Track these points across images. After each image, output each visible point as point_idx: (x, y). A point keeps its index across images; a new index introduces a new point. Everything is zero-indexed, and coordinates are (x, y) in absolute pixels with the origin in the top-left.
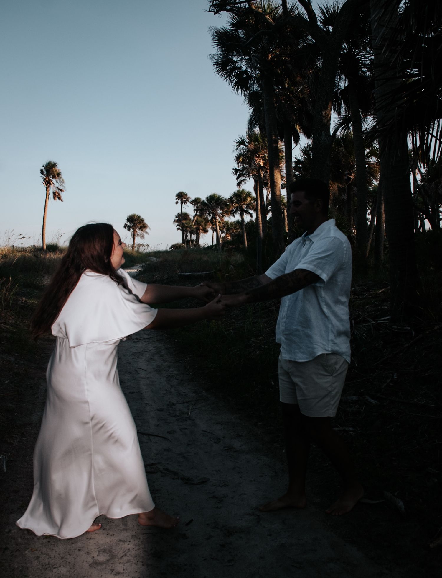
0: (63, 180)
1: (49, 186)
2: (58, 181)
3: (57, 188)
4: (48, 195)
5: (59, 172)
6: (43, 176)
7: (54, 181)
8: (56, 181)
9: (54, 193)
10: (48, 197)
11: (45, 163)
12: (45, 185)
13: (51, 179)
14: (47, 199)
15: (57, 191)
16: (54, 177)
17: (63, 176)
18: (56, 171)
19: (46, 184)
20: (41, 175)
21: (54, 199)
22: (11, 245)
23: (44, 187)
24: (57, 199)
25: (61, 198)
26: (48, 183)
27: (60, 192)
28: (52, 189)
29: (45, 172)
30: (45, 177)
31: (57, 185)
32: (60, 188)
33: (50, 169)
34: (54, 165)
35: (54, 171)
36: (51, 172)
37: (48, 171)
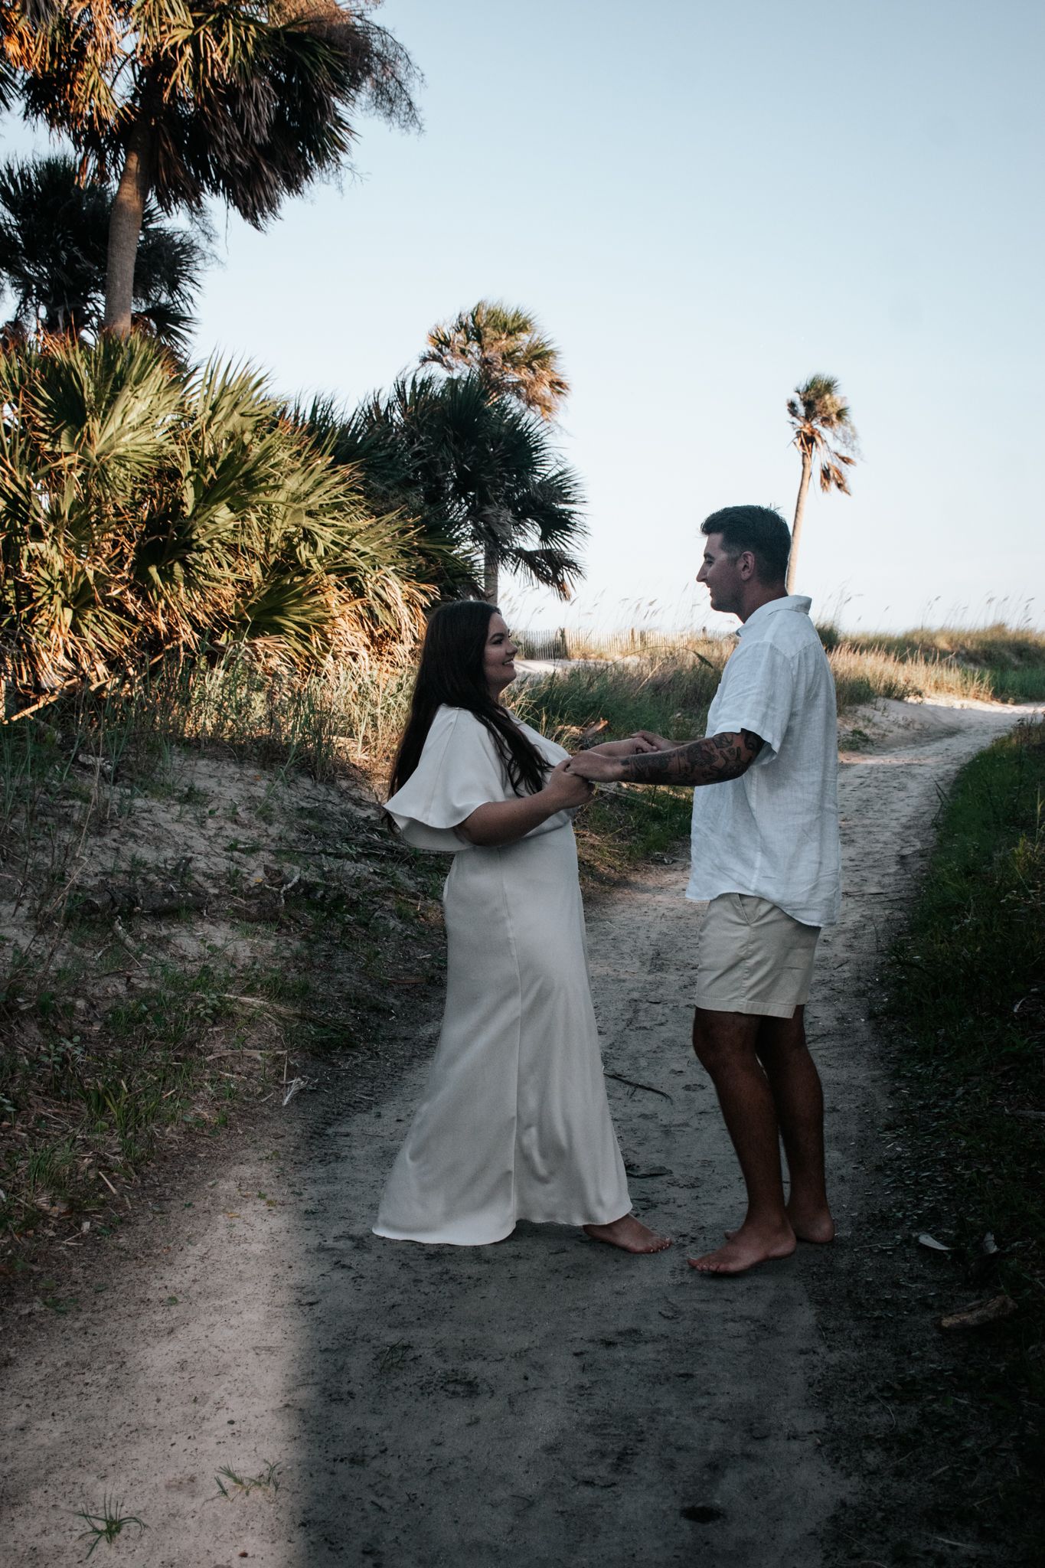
0: (853, 429)
1: (810, 451)
2: (840, 434)
3: (836, 454)
4: (807, 476)
5: (842, 407)
6: (794, 419)
7: (826, 433)
8: (834, 434)
9: (826, 474)
10: (806, 482)
11: (803, 381)
12: (800, 448)
13: (819, 427)
14: (804, 489)
15: (837, 463)
16: (826, 420)
17: (854, 417)
18: (833, 404)
19: (802, 443)
20: (789, 416)
21: (824, 486)
22: (697, 626)
23: (796, 452)
24: (833, 485)
25: (846, 485)
26: (809, 440)
27: (843, 467)
28: (820, 457)
29: (801, 410)
30: (799, 424)
31: (836, 446)
32: (844, 454)
33: (817, 398)
34: (829, 387)
35: (828, 402)
36: (818, 408)
37: (809, 405)
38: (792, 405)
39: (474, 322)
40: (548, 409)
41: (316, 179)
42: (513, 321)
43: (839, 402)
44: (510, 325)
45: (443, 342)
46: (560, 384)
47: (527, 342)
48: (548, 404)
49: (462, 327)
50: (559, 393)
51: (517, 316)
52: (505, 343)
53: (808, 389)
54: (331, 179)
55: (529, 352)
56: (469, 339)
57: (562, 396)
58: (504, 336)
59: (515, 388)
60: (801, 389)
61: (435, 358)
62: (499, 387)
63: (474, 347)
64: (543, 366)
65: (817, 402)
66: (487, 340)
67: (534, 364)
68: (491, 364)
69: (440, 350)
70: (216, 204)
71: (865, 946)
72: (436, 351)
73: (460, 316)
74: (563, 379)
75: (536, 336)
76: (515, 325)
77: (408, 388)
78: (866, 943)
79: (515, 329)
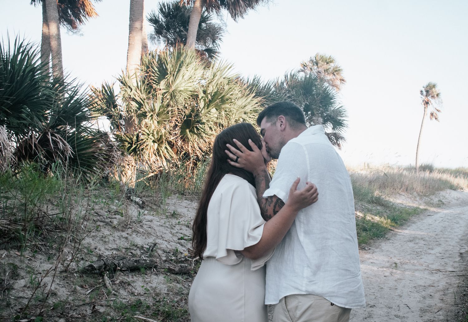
0: (441, 100)
1: (427, 106)
2: (437, 102)
3: (436, 108)
4: (425, 115)
5: (438, 93)
6: (422, 96)
7: (433, 101)
8: (435, 102)
9: (432, 114)
10: (425, 117)
12: (424, 105)
13: (430, 99)
15: (435, 111)
16: (433, 97)
17: (441, 96)
18: (435, 92)
20: (420, 95)
21: (431, 118)
23: (422, 107)
24: (434, 119)
25: (438, 119)
26: (427, 103)
27: (437, 113)
28: (430, 109)
29: (425, 93)
30: (424, 98)
31: (436, 106)
32: (438, 108)
33: (430, 89)
34: (434, 86)
35: (434, 91)
36: (430, 93)
37: (427, 91)
38: (422, 91)
39: (316, 59)
41: (260, 5)
42: (329, 59)
43: (437, 91)
44: (328, 61)
45: (305, 66)
46: (343, 80)
47: (333, 66)
48: (339, 87)
49: (312, 61)
50: (343, 83)
51: (330, 58)
52: (326, 66)
53: (427, 86)
54: (266, 5)
55: (334, 69)
56: (314, 65)
57: (343, 84)
58: (325, 64)
59: (328, 81)
60: (425, 86)
61: (302, 71)
62: (322, 80)
63: (315, 67)
64: (337, 74)
65: (430, 91)
66: (319, 65)
67: (335, 73)
68: (320, 73)
69: (304, 68)
70: (224, 11)
72: (303, 69)
73: (311, 57)
74: (344, 79)
75: (336, 64)
76: (329, 60)
77: (289, 76)
79: (329, 62)
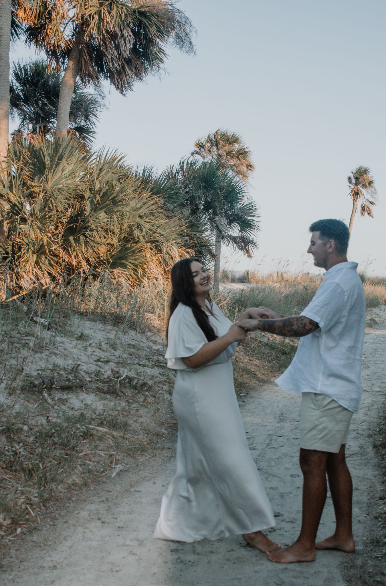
0: (375, 190)
1: (357, 198)
2: (369, 192)
3: (368, 200)
4: (355, 209)
5: (371, 180)
6: (350, 185)
7: (364, 191)
8: (367, 192)
9: (363, 208)
10: (354, 212)
11: (355, 168)
12: (353, 197)
13: (361, 188)
14: (353, 215)
15: (368, 204)
16: (364, 186)
17: (376, 185)
18: (368, 179)
19: (353, 195)
20: (348, 183)
21: (362, 214)
22: (305, 272)
23: (350, 199)
24: (366, 214)
25: (372, 214)
26: (356, 194)
27: (371, 206)
28: (361, 202)
29: (354, 181)
30: (352, 187)
31: (368, 197)
32: (371, 200)
33: (361, 176)
34: (366, 171)
35: (365, 178)
36: (361, 180)
37: (357, 179)
38: (350, 179)
39: (215, 138)
40: (245, 177)
41: (149, 74)
42: (232, 138)
43: (370, 178)
44: (230, 140)
45: (200, 146)
46: (250, 166)
47: (237, 147)
48: (245, 174)
49: (209, 140)
50: (250, 170)
51: (233, 136)
52: (227, 148)
53: (357, 172)
54: (156, 74)
55: (238, 151)
56: (212, 146)
57: (251, 171)
58: (227, 145)
59: (232, 167)
60: (354, 172)
61: (197, 153)
62: (224, 166)
63: (215, 149)
64: (243, 158)
65: (360, 178)
66: (219, 146)
67: (240, 157)
68: (221, 156)
69: (200, 150)
70: (106, 83)
71: (373, 415)
72: (198, 150)
73: (209, 135)
74: (252, 164)
75: (241, 145)
76: (233, 140)
77: (185, 165)
78: (374, 413)
79: (232, 142)
